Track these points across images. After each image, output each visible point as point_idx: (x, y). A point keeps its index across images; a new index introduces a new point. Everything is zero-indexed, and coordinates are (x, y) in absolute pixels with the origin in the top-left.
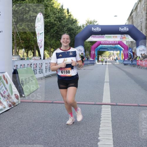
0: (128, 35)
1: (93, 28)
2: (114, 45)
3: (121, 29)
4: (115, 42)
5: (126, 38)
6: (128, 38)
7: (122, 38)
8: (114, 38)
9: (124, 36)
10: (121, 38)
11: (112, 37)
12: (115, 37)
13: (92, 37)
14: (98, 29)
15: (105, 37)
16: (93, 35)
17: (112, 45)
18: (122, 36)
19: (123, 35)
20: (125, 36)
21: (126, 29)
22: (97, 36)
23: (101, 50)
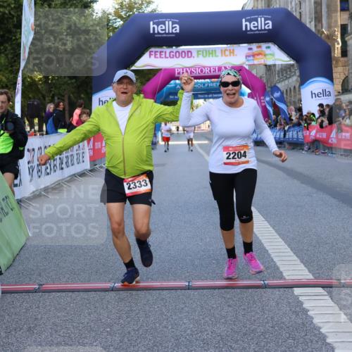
0: (270, 45)
1: (151, 23)
2: (213, 80)
3: (248, 23)
4: (220, 69)
5: (265, 55)
6: (273, 55)
7: (254, 56)
8: (224, 57)
9: (260, 49)
10: (247, 56)
11: (218, 53)
12: (227, 53)
13: (150, 55)
14: (172, 28)
15: (195, 54)
16: (153, 49)
17: (208, 80)
18: (250, 49)
19: (254, 46)
20: (260, 47)
21: (264, 24)
22: (168, 50)
23: (171, 97)
